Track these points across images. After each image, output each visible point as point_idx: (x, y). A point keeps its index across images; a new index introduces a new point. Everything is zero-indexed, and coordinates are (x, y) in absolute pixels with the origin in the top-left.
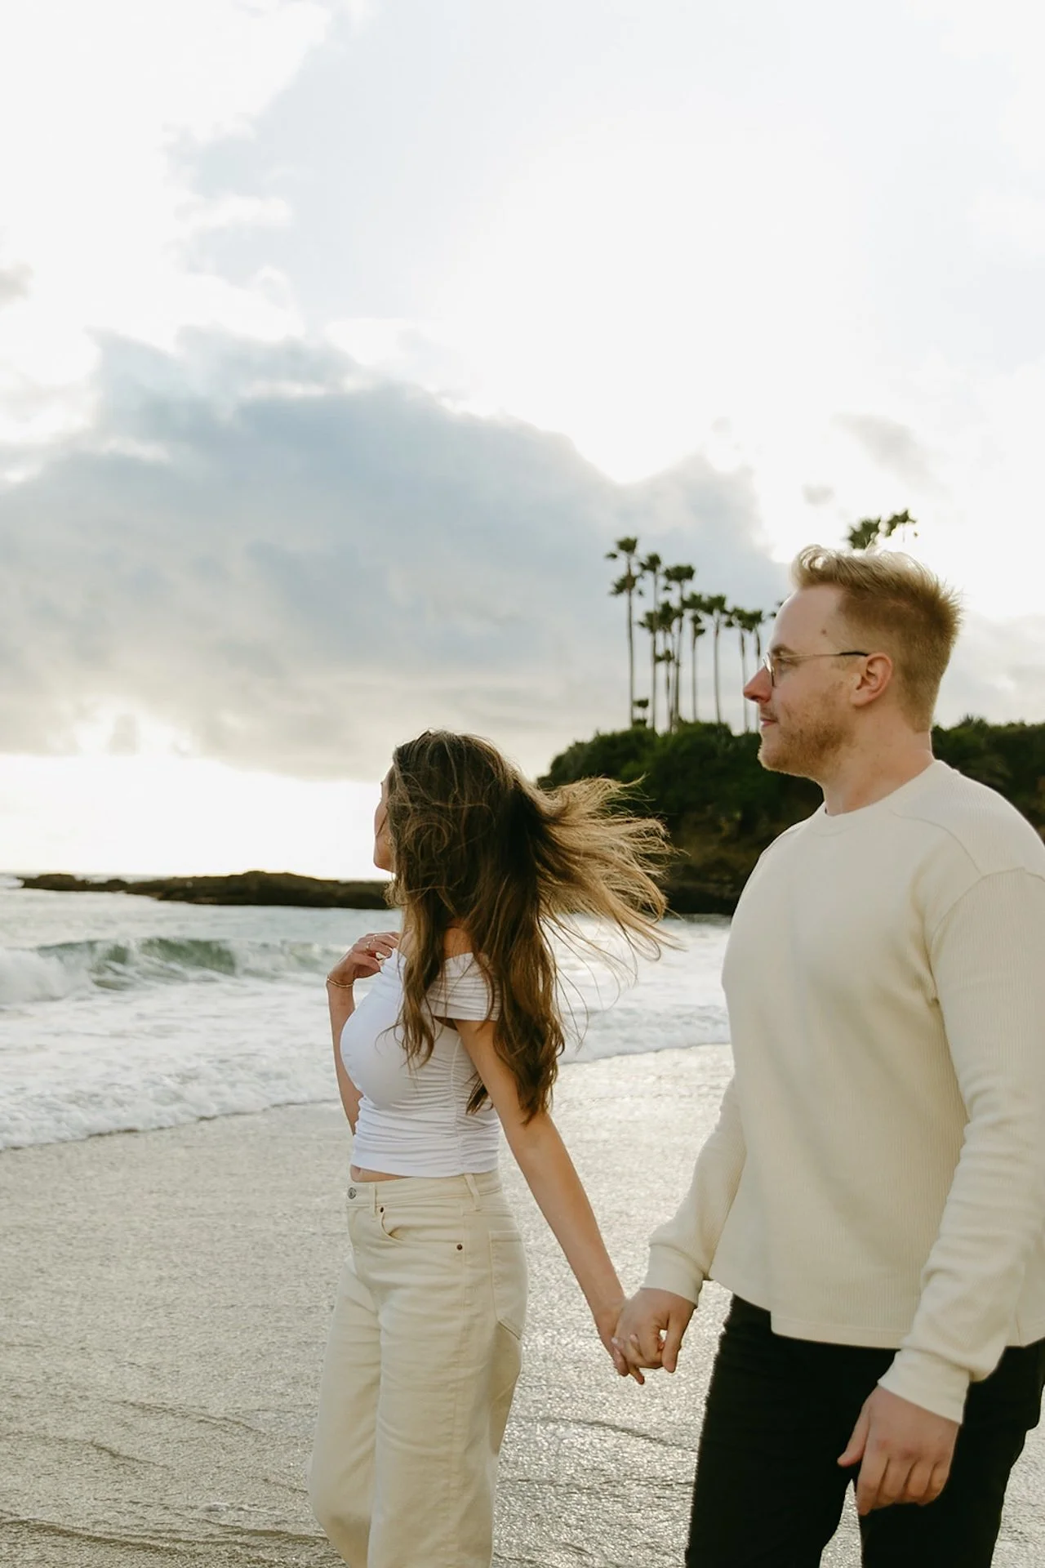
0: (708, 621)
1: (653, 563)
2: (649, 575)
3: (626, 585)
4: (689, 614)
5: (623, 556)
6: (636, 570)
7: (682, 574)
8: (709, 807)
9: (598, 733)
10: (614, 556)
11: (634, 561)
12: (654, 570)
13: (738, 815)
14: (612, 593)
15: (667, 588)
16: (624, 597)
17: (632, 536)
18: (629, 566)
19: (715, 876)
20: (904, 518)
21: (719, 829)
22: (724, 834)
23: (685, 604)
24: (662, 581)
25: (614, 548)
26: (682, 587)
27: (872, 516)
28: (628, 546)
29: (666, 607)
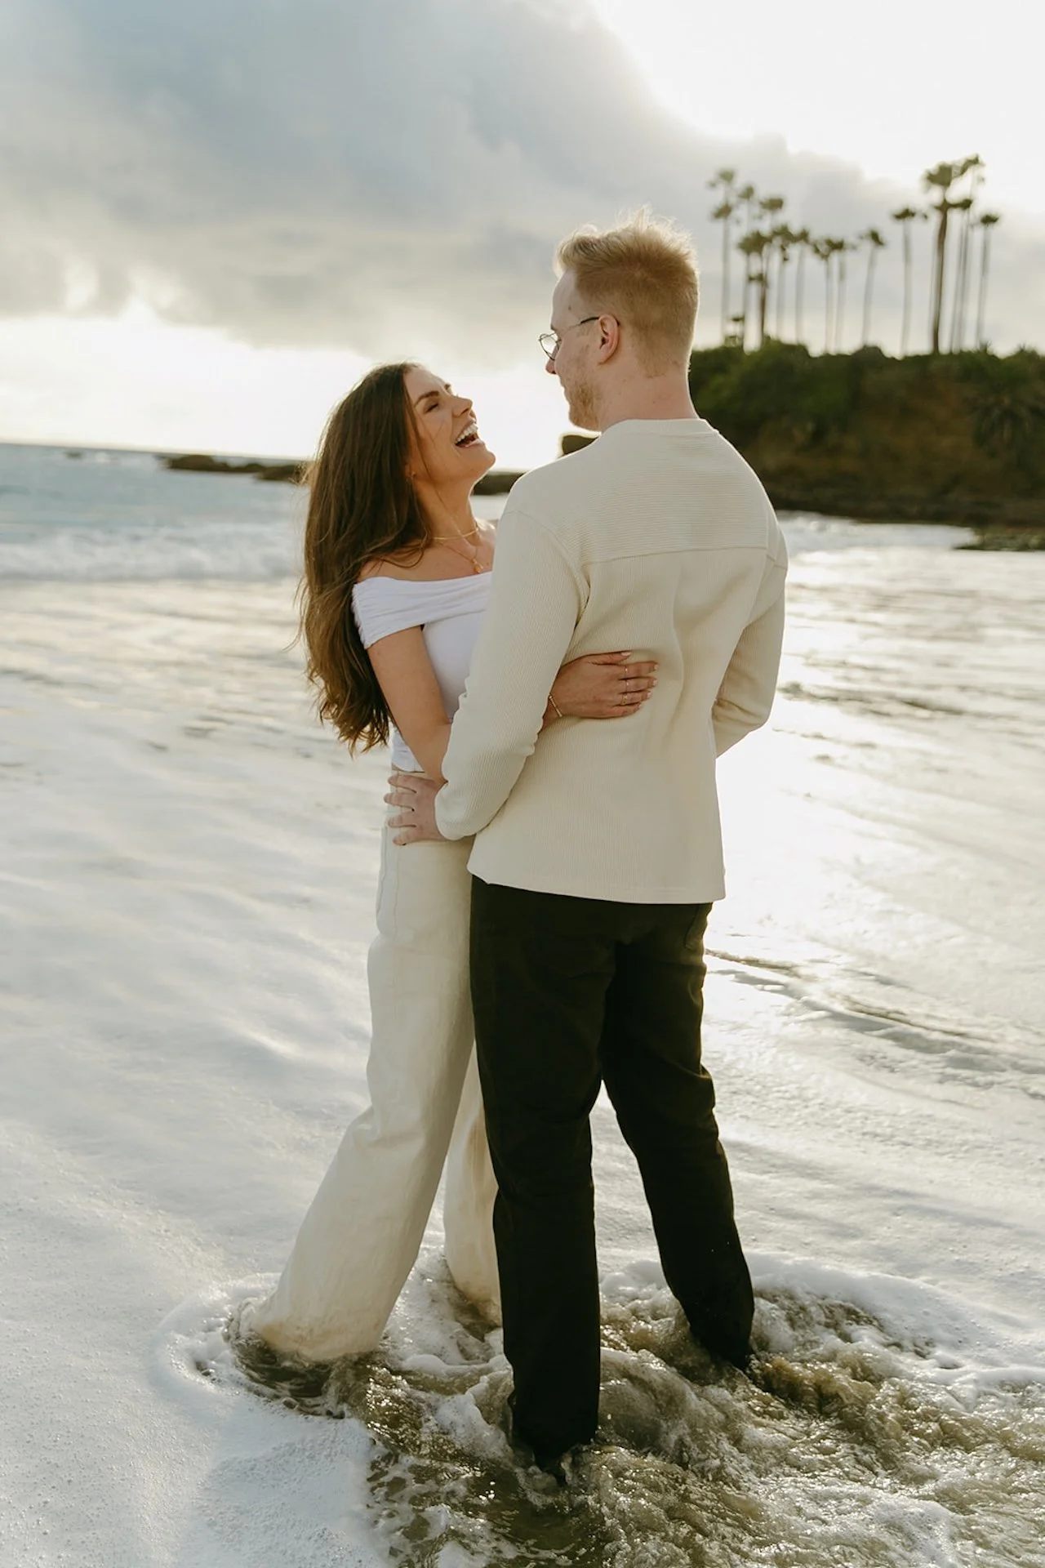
0: (794, 250)
1: (748, 193)
2: (744, 204)
3: (724, 212)
4: (777, 241)
5: (722, 185)
6: (733, 200)
7: (775, 204)
8: (785, 418)
10: (714, 186)
11: (732, 190)
12: (749, 200)
13: (810, 427)
14: (711, 218)
15: (760, 217)
16: (721, 223)
17: (731, 168)
18: (727, 195)
20: (975, 161)
21: (792, 438)
22: (796, 444)
23: (775, 233)
24: (757, 210)
25: (714, 179)
26: (773, 217)
27: (948, 161)
28: (727, 176)
29: (759, 234)
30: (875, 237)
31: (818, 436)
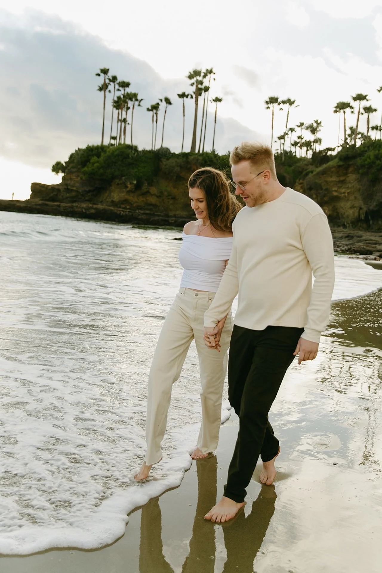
1: (114, 79)
2: (112, 83)
3: (103, 88)
5: (102, 75)
7: (124, 85)
8: (123, 178)
9: (88, 145)
10: (98, 75)
11: (107, 77)
12: (114, 82)
13: (135, 182)
14: (98, 90)
15: (118, 90)
16: (103, 92)
17: (107, 68)
18: (105, 79)
19: (123, 206)
20: (211, 72)
21: (127, 187)
22: (128, 189)
23: (125, 97)
24: (117, 87)
25: (99, 72)
26: (124, 90)
27: (198, 69)
28: (105, 71)
29: (119, 98)
30: (168, 101)
31: (138, 187)
